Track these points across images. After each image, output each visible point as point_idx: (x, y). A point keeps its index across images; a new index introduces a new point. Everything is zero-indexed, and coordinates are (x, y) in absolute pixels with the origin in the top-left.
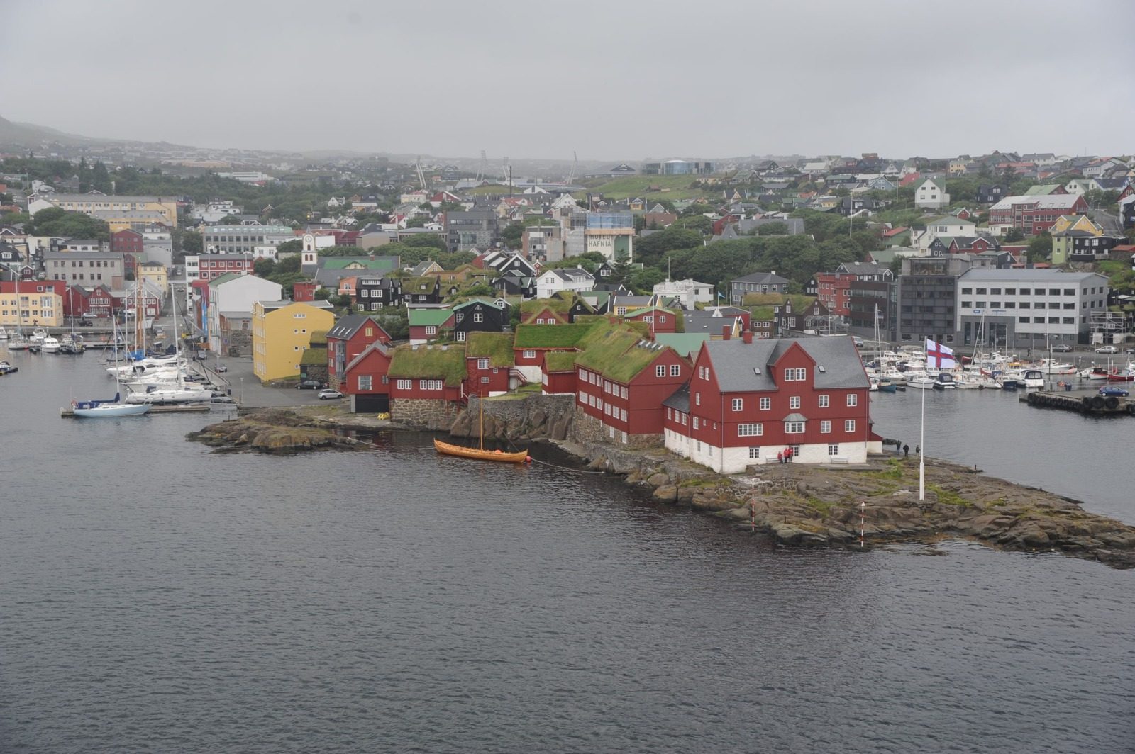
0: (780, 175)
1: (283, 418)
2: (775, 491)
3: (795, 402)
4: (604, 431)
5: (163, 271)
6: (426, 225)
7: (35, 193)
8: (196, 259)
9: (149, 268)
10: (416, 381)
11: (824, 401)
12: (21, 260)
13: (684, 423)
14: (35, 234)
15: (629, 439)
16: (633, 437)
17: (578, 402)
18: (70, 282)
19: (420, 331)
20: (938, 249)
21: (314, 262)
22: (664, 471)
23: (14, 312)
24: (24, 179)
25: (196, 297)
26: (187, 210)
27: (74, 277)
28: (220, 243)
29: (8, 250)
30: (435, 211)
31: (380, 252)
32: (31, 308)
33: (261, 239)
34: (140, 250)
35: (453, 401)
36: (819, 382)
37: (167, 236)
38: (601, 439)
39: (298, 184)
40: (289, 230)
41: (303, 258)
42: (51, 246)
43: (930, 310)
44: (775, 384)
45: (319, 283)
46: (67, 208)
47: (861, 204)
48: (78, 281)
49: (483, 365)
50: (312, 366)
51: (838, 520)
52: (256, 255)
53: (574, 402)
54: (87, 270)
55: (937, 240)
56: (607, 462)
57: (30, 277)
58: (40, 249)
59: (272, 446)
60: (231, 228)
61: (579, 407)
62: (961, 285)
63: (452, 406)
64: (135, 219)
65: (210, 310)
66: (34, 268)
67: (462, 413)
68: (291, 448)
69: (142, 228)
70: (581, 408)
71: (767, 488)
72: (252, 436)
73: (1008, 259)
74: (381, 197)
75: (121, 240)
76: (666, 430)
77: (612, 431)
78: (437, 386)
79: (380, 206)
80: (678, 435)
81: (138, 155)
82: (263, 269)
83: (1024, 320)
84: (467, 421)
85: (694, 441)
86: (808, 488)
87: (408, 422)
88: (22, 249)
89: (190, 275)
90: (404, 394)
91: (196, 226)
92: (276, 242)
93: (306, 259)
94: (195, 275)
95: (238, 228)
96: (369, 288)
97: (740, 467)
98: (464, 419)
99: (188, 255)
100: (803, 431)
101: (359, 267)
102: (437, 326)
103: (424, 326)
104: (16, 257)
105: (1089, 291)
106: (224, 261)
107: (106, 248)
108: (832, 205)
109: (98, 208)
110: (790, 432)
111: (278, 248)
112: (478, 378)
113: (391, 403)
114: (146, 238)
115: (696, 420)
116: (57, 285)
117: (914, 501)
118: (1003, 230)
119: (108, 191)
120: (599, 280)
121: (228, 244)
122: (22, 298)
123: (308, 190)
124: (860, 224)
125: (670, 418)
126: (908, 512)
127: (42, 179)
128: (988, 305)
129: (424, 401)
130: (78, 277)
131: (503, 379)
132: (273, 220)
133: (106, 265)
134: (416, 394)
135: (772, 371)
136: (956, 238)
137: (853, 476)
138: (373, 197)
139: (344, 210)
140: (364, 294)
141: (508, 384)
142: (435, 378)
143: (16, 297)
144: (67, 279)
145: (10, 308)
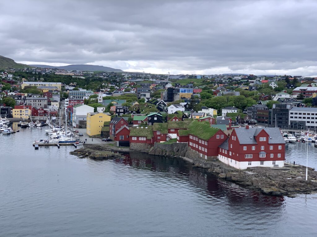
1: (98, 148)
2: (259, 176)
3: (263, 148)
4: (198, 155)
5: (58, 103)
6: (130, 91)
7: (23, 81)
8: (68, 100)
9: (54, 102)
10: (138, 137)
11: (271, 148)
12: (20, 100)
13: (226, 153)
15: (207, 158)
16: (209, 157)
17: (189, 145)
19: (136, 122)
20: (280, 101)
21: (102, 101)
22: (220, 168)
23: (18, 114)
24: (20, 78)
26: (64, 86)
28: (74, 96)
29: (17, 97)
30: (132, 87)
32: (22, 113)
33: (85, 94)
34: (52, 97)
35: (149, 144)
36: (270, 142)
37: (59, 93)
38: (198, 157)
42: (28, 96)
43: (281, 118)
44: (257, 142)
46: (31, 85)
48: (35, 106)
49: (158, 133)
50: (104, 132)
51: (282, 187)
52: (84, 99)
53: (187, 145)
54: (37, 103)
55: (279, 99)
57: (22, 104)
59: (96, 157)
60: (76, 91)
61: (189, 147)
62: (290, 112)
63: (149, 145)
64: (50, 89)
65: (73, 114)
66: (23, 102)
67: (152, 148)
68: (102, 158)
69: (52, 91)
71: (256, 175)
72: (90, 153)
73: (300, 104)
74: (116, 83)
75: (47, 94)
76: (219, 155)
77: (201, 155)
78: (144, 139)
83: (308, 122)
85: (230, 159)
86: (269, 175)
87: (135, 150)
90: (134, 141)
91: (66, 91)
92: (89, 95)
93: (99, 100)
94: (67, 104)
95: (78, 91)
96: (120, 109)
97: (245, 168)
98: (153, 149)
99: (65, 99)
100: (265, 157)
101: (115, 103)
102: (142, 121)
103: (138, 121)
106: (76, 100)
110: (261, 157)
111: (89, 97)
112: (157, 137)
113: (130, 144)
114: (53, 94)
115: (230, 153)
116: (29, 107)
117: (304, 180)
118: (297, 96)
125: (221, 151)
126: (303, 184)
127: (25, 78)
128: (298, 118)
129: (140, 144)
131: (165, 137)
133: (42, 101)
134: (138, 141)
135: (256, 138)
136: (285, 98)
138: (114, 83)
139: (107, 87)
140: (118, 111)
141: (166, 139)
142: (144, 137)
143: (19, 110)
144: (32, 105)
145: (17, 113)
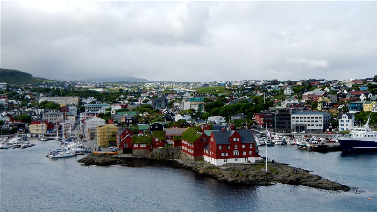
0: (250, 86)
1: (104, 155)
3: (236, 147)
4: (188, 156)
5: (74, 117)
6: (148, 102)
7: (41, 97)
8: (83, 113)
9: (70, 117)
10: (139, 144)
11: (244, 146)
12: (36, 115)
13: (208, 153)
14: (40, 108)
16: (195, 157)
18: (49, 121)
19: (141, 131)
20: (288, 106)
21: (115, 113)
22: (202, 166)
23: (35, 130)
24: (38, 93)
25: (82, 124)
26: (81, 100)
27: (50, 120)
28: (90, 109)
29: (34, 113)
30: (150, 98)
31: (134, 110)
32: (39, 128)
33: (101, 107)
34: (68, 112)
35: (149, 150)
36: (243, 141)
37: (75, 107)
38: (187, 159)
39: (113, 91)
40: (109, 105)
41: (112, 112)
42: (45, 111)
43: (284, 123)
44: (231, 142)
45: (115, 119)
46: (49, 101)
47: (269, 94)
48: (51, 121)
49: (157, 140)
50: (112, 141)
51: (245, 177)
52: (99, 112)
54: (54, 118)
55: (288, 104)
56: (188, 164)
57: (38, 120)
58: (42, 113)
59: (100, 162)
60: (93, 104)
62: (292, 116)
64: (67, 103)
65: (86, 127)
66: (40, 117)
67: (151, 153)
68: (105, 163)
69: (69, 105)
70: (182, 150)
71: (228, 170)
72: (94, 160)
73: (306, 109)
74: (136, 94)
75: (63, 109)
76: (204, 155)
77: (190, 156)
78: (145, 146)
79: (135, 97)
80: (207, 156)
81: (69, 85)
82: (101, 116)
83: (309, 125)
84: (152, 155)
85: (210, 158)
88: (37, 112)
89: (81, 118)
90: (136, 148)
91: (83, 104)
92: (105, 108)
94: (82, 118)
95: (95, 104)
96: (129, 120)
97: (222, 164)
99: (81, 112)
100: (238, 155)
101: (127, 114)
102: (146, 130)
104: (35, 115)
105: (325, 117)
106: (90, 114)
107: (59, 111)
108: (262, 94)
109: (57, 100)
110: (235, 155)
111: (105, 110)
112: (156, 144)
113: (132, 150)
114: (70, 108)
115: (211, 152)
116: (46, 122)
117: (264, 171)
118: (306, 101)
119: (60, 96)
120: (192, 116)
121: (92, 109)
122: (37, 126)
123: (115, 93)
124: (268, 100)
125: (205, 152)
126: (263, 174)
127: (42, 93)
128: (299, 121)
129: (141, 150)
130: (51, 120)
131: (162, 143)
132: (105, 102)
133: (59, 116)
134: (139, 148)
135: (230, 139)
136: (293, 103)
137: (251, 166)
138: (133, 95)
139: (125, 98)
140: (127, 122)
141: (164, 144)
142: (144, 144)
143: (35, 125)
144: (48, 120)
145: (33, 128)
